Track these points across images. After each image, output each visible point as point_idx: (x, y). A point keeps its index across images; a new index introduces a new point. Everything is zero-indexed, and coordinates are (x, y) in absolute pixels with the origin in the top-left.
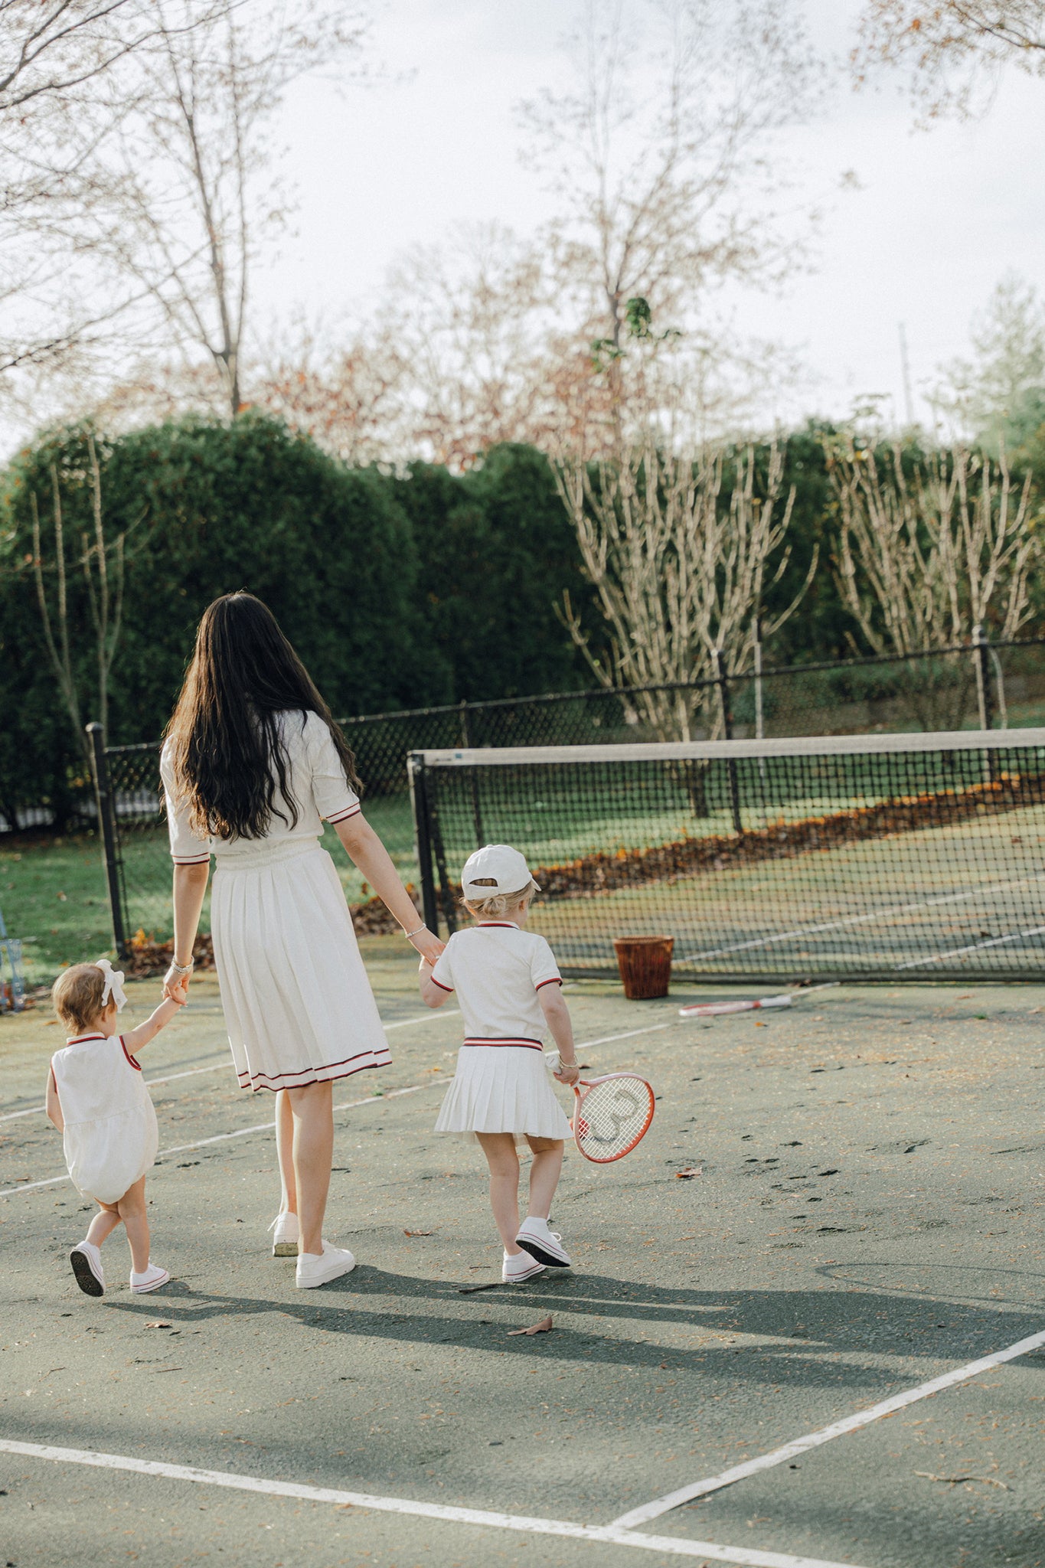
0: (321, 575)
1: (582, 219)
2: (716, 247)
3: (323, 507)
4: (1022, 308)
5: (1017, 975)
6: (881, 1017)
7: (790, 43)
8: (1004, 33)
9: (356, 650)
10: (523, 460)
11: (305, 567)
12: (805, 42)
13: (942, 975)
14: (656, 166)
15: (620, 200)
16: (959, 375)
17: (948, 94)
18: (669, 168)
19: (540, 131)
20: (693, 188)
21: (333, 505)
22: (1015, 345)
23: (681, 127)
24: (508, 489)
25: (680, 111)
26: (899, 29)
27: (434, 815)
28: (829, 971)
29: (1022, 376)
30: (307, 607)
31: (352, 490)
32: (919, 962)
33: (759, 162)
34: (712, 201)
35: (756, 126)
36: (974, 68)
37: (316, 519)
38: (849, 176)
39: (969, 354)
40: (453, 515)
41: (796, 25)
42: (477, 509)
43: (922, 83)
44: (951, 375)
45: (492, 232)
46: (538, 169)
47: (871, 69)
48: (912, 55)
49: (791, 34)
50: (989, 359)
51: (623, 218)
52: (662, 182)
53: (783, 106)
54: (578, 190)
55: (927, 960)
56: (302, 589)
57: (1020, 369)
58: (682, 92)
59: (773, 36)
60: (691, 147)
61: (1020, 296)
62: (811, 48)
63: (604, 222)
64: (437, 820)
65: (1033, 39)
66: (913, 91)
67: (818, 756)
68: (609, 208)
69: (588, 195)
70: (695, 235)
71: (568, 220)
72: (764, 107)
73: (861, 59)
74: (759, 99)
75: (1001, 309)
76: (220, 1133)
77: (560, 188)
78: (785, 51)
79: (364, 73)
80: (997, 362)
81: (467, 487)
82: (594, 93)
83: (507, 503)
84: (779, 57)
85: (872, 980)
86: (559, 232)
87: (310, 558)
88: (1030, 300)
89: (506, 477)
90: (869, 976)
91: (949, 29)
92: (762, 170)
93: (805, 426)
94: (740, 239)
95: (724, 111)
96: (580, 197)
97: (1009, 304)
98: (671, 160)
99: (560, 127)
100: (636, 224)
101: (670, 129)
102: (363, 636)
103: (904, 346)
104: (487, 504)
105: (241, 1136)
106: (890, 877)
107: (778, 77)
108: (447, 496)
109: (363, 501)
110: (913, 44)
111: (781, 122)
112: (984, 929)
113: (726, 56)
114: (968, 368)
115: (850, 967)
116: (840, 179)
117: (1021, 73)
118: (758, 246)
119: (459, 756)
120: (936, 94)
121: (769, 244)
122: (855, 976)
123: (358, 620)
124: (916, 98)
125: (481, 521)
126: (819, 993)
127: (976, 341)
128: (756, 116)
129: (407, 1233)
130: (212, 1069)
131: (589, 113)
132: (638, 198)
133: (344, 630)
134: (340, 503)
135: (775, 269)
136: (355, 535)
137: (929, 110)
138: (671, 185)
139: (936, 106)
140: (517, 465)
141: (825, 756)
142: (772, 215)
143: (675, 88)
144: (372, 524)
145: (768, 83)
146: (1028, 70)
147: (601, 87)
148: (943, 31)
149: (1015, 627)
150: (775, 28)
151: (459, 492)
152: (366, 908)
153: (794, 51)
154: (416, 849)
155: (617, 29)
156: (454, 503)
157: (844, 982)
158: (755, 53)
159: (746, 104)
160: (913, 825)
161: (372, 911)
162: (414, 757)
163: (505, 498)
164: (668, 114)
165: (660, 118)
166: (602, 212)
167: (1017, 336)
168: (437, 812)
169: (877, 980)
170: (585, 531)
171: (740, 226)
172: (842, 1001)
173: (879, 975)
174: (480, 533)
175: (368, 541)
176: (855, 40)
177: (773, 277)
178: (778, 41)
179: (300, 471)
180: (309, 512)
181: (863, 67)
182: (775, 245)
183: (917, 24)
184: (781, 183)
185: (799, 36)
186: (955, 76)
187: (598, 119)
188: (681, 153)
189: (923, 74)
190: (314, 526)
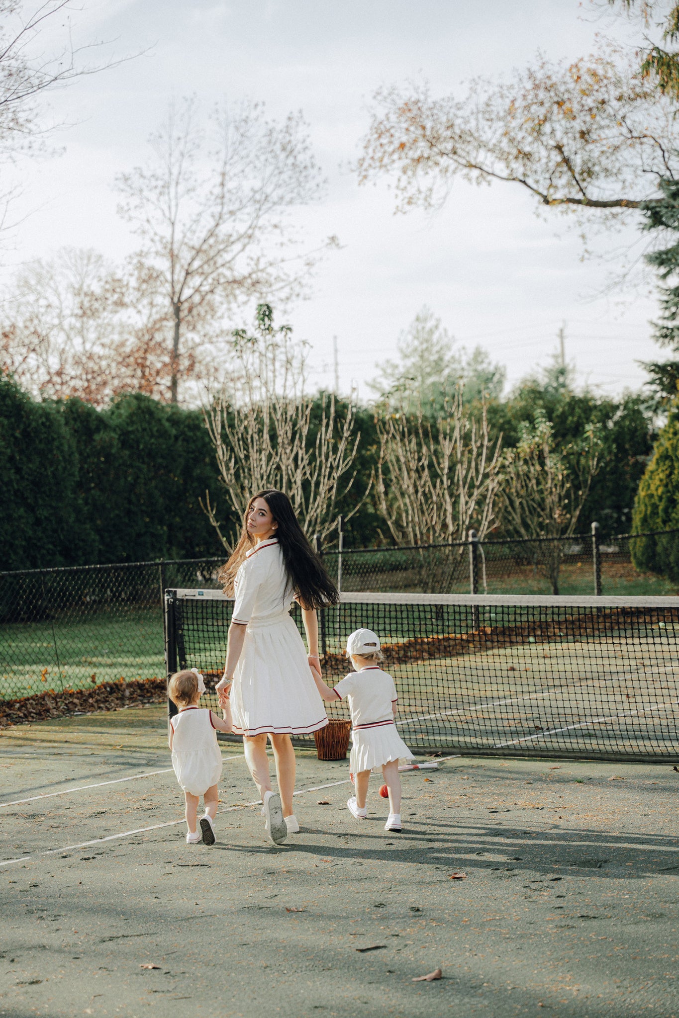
0: (18, 471)
1: (157, 253)
2: (245, 278)
3: (22, 426)
4: (431, 332)
5: (584, 755)
6: (507, 778)
7: (299, 153)
8: (455, 157)
9: (38, 522)
10: (143, 405)
11: (8, 465)
12: (309, 153)
13: (533, 753)
14: (208, 223)
15: (183, 243)
16: (389, 371)
17: (420, 192)
18: (217, 225)
19: (132, 194)
20: (232, 239)
21: (29, 425)
22: (426, 354)
23: (226, 200)
24: (132, 423)
25: (225, 189)
26: (391, 149)
27: (180, 632)
28: (454, 747)
29: (429, 374)
30: (9, 491)
31: (41, 417)
32: (504, 744)
33: (276, 226)
34: (244, 247)
35: (274, 203)
36: (435, 177)
37: (17, 434)
38: (333, 239)
39: (397, 359)
40: (97, 437)
41: (304, 141)
42: (113, 434)
43: (403, 184)
44: (384, 371)
45: (89, 258)
46: (130, 219)
47: (371, 172)
48: (399, 165)
49: (300, 147)
50: (409, 362)
51: (186, 255)
52: (212, 234)
53: (292, 192)
54: (156, 234)
55: (510, 743)
56: (6, 479)
57: (428, 370)
58: (227, 178)
59: (289, 148)
60: (232, 213)
61: (430, 324)
62: (312, 157)
63: (173, 257)
64: (182, 636)
65: (473, 163)
66: (397, 187)
67: (454, 606)
68: (176, 246)
69: (162, 238)
70: (231, 269)
71: (147, 253)
72: (280, 192)
73: (366, 165)
74: (278, 186)
75: (418, 331)
76: (94, 838)
77: (144, 232)
78: (295, 157)
79: (30, 147)
80: (414, 364)
81: (105, 419)
82: (171, 173)
83: (132, 432)
84: (291, 160)
85: (483, 754)
86: (143, 260)
87: (11, 459)
88: (437, 327)
89: (131, 415)
90: (481, 751)
91: (422, 152)
92: (277, 231)
93: (318, 396)
94: (260, 274)
95: (255, 192)
96: (157, 238)
97: (423, 328)
98: (219, 220)
99: (146, 193)
100: (193, 259)
101: (219, 201)
102: (43, 513)
103: (336, 351)
104: (119, 432)
105: (111, 840)
106: (500, 687)
107: (290, 173)
108: (93, 425)
109: (48, 424)
110: (400, 158)
111: (291, 202)
112: (537, 724)
113: (257, 157)
114: (396, 367)
115: (469, 746)
116: (327, 241)
117: (465, 182)
118: (272, 279)
119: (201, 594)
120: (412, 191)
121: (277, 279)
122: (472, 751)
123: (40, 502)
124: (399, 192)
125: (115, 442)
126: (452, 761)
127: (401, 351)
128: (274, 197)
129: (288, 910)
130: (55, 794)
131: (166, 186)
132: (196, 243)
133: (31, 509)
134: (34, 424)
135: (283, 294)
136: (42, 446)
137: (406, 200)
138: (217, 236)
139: (411, 198)
140: (139, 408)
141: (459, 606)
142: (283, 261)
143: (223, 174)
144: (53, 439)
145: (285, 176)
146: (470, 180)
147: (175, 171)
148: (418, 153)
149: (485, 532)
150: (290, 142)
151: (101, 422)
152: (94, 692)
153: (300, 157)
154: (166, 654)
155: (187, 134)
156: (98, 430)
157: (463, 755)
158: (276, 157)
159: (269, 189)
160: (432, 656)
161: (98, 694)
162: (169, 592)
163: (130, 429)
164: (217, 191)
165: (211, 193)
166: (171, 250)
167: (427, 349)
168: (183, 630)
169: (487, 754)
170: (221, 453)
171: (261, 266)
172: (472, 767)
173: (489, 751)
174: (114, 451)
175: (51, 451)
176: (361, 153)
177: (282, 300)
178: (291, 151)
179: (8, 402)
180: (13, 429)
181: (366, 170)
182: (283, 280)
183: (402, 146)
184: (290, 240)
185: (305, 149)
186: (425, 179)
187: (172, 190)
188: (226, 216)
189: (404, 178)
190: (16, 438)
